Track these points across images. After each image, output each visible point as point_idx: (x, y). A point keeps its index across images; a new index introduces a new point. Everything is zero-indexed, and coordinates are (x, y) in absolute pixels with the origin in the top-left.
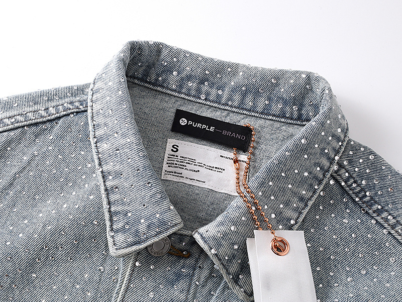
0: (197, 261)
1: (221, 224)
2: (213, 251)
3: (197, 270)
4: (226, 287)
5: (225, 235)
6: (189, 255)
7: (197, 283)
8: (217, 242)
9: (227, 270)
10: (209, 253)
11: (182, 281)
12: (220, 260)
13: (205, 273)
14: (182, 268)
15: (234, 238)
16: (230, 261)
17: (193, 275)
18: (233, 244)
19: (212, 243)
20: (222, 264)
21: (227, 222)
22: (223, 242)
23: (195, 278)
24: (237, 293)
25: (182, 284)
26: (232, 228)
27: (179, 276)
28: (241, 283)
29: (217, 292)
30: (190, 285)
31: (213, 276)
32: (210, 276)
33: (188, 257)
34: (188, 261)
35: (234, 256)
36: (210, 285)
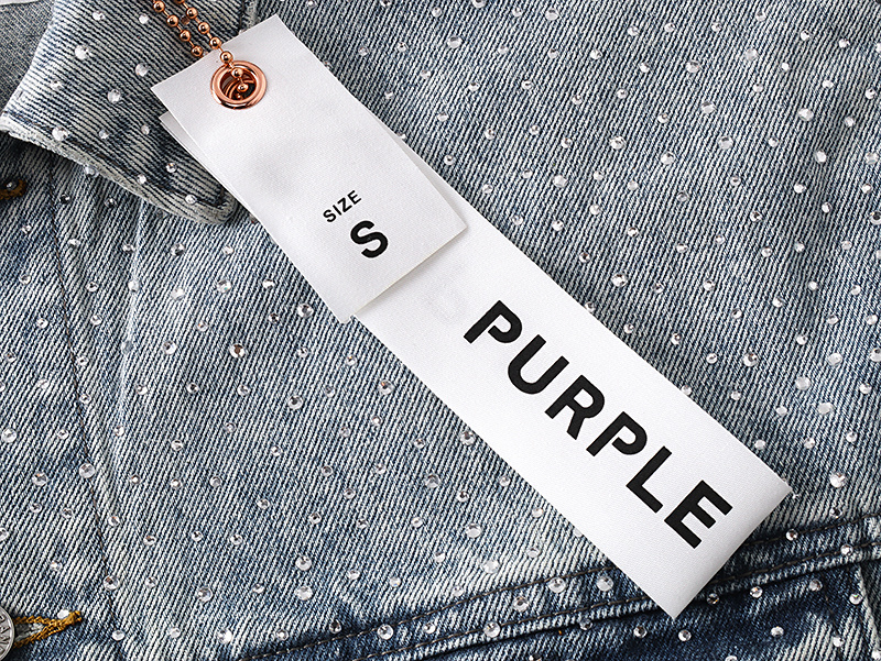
0: (50, 191)
1: (49, 56)
2: (58, 134)
3: (61, 212)
4: (154, 217)
5: (68, 79)
6: (24, 188)
7: (72, 242)
8: (57, 107)
9: (123, 167)
10: (51, 146)
11: (32, 257)
12: (89, 148)
13: (84, 207)
14: (21, 226)
15: (98, 77)
16: (118, 139)
17: (55, 228)
18: (104, 92)
19: (43, 117)
20: (101, 156)
21: (58, 45)
22: (74, 100)
23: (64, 233)
24: (181, 214)
25: (38, 264)
26: (80, 53)
27: (20, 250)
28: (177, 183)
29: (138, 239)
30: (58, 256)
31: (111, 206)
32: (101, 212)
33: (24, 192)
34: (28, 203)
35: (123, 124)
36: (110, 232)
